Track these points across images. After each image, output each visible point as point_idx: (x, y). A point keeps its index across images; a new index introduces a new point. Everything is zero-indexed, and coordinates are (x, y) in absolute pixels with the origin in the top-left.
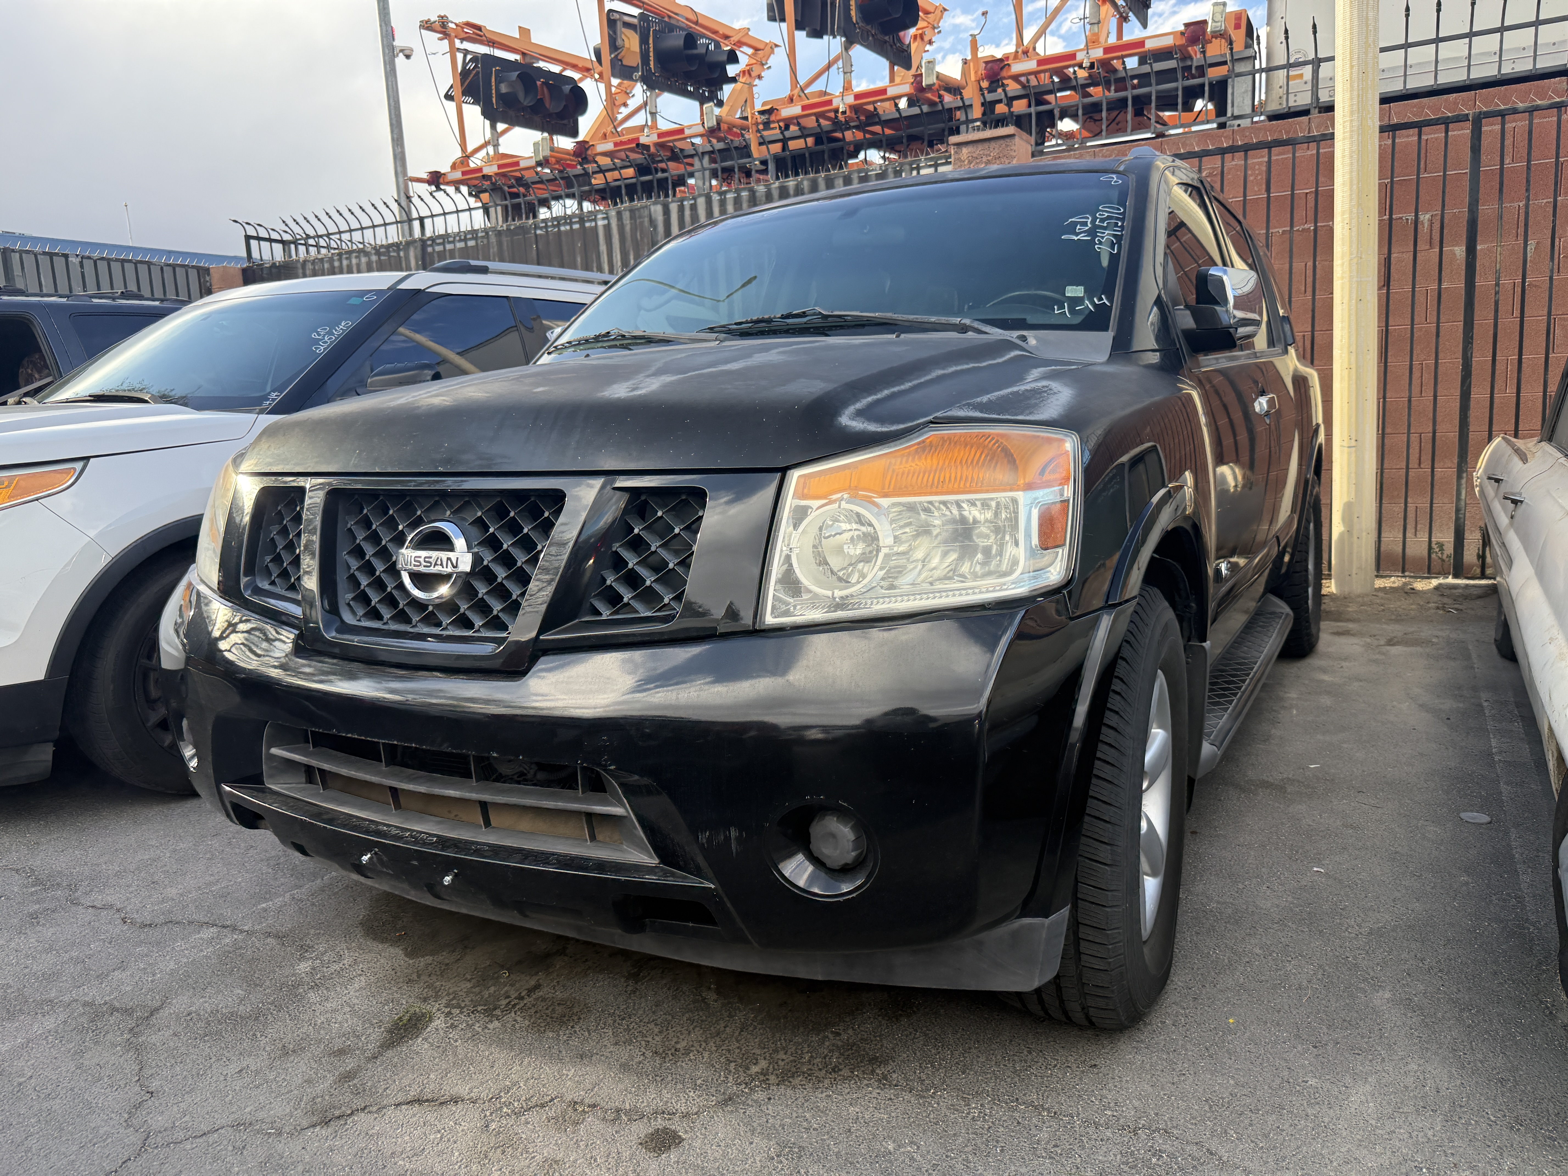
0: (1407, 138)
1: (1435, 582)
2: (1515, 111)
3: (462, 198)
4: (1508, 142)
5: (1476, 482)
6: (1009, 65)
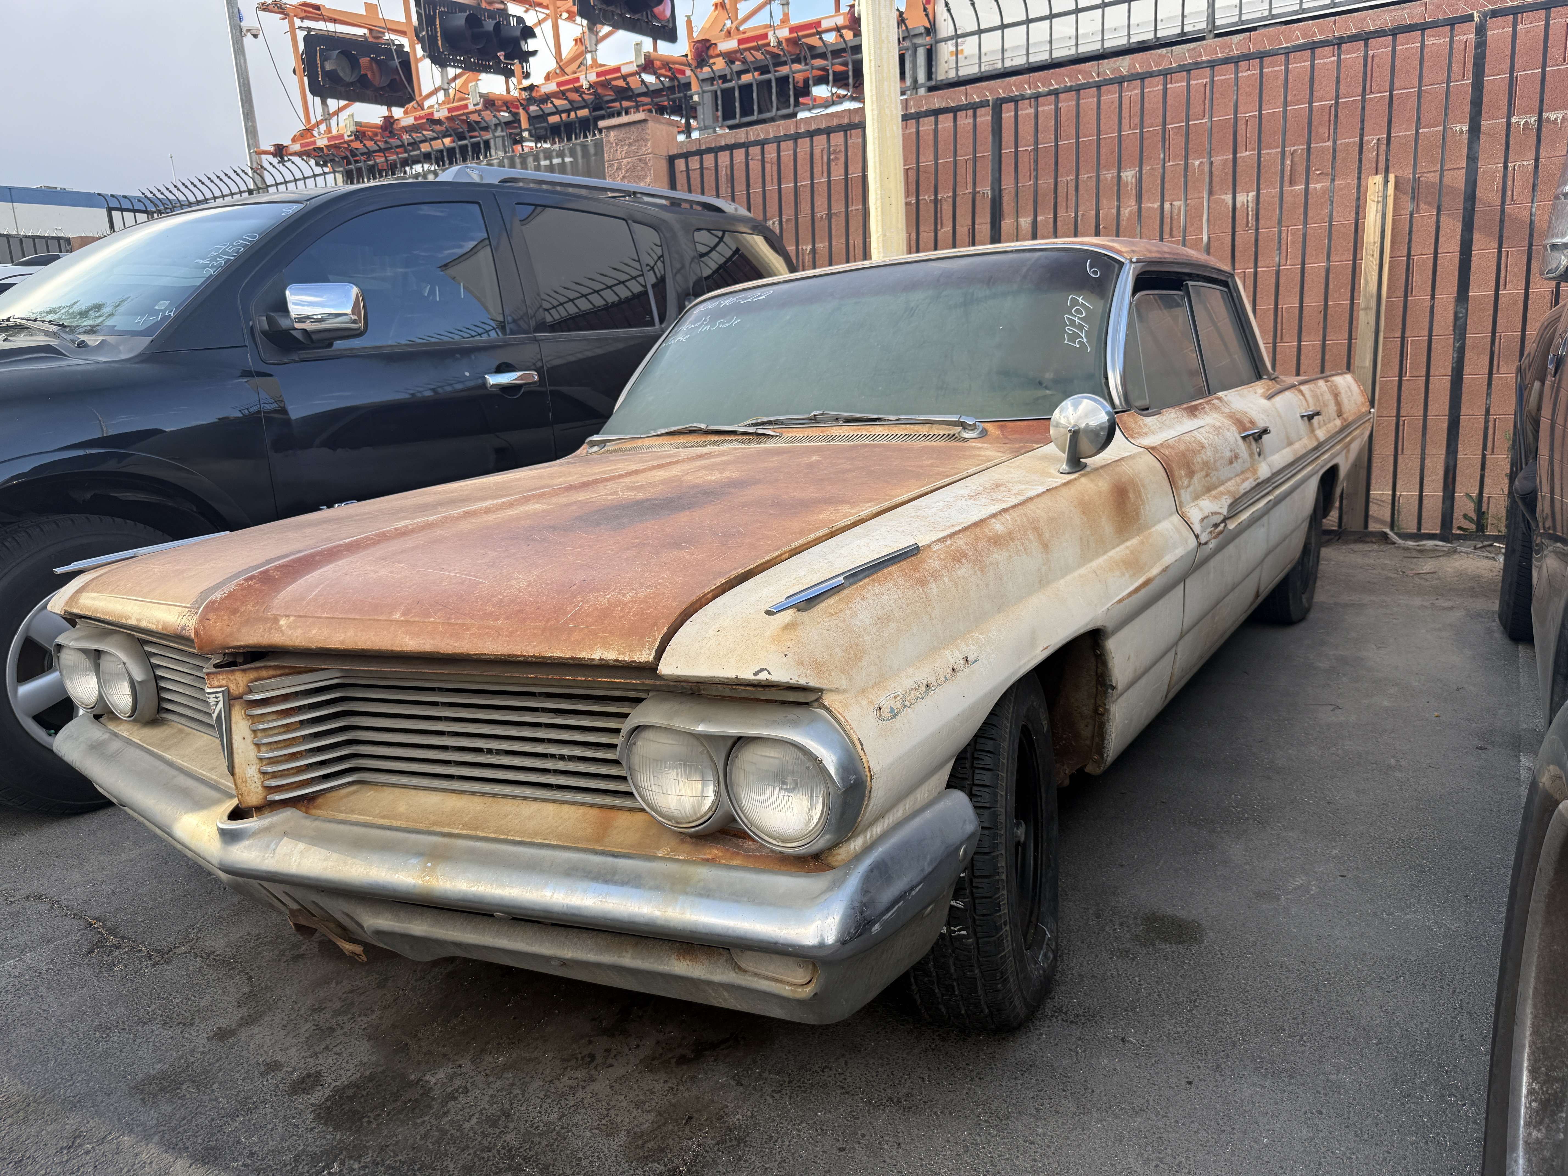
0: (927, 125)
2: (1023, 98)
3: (308, 167)
6: (715, 44)
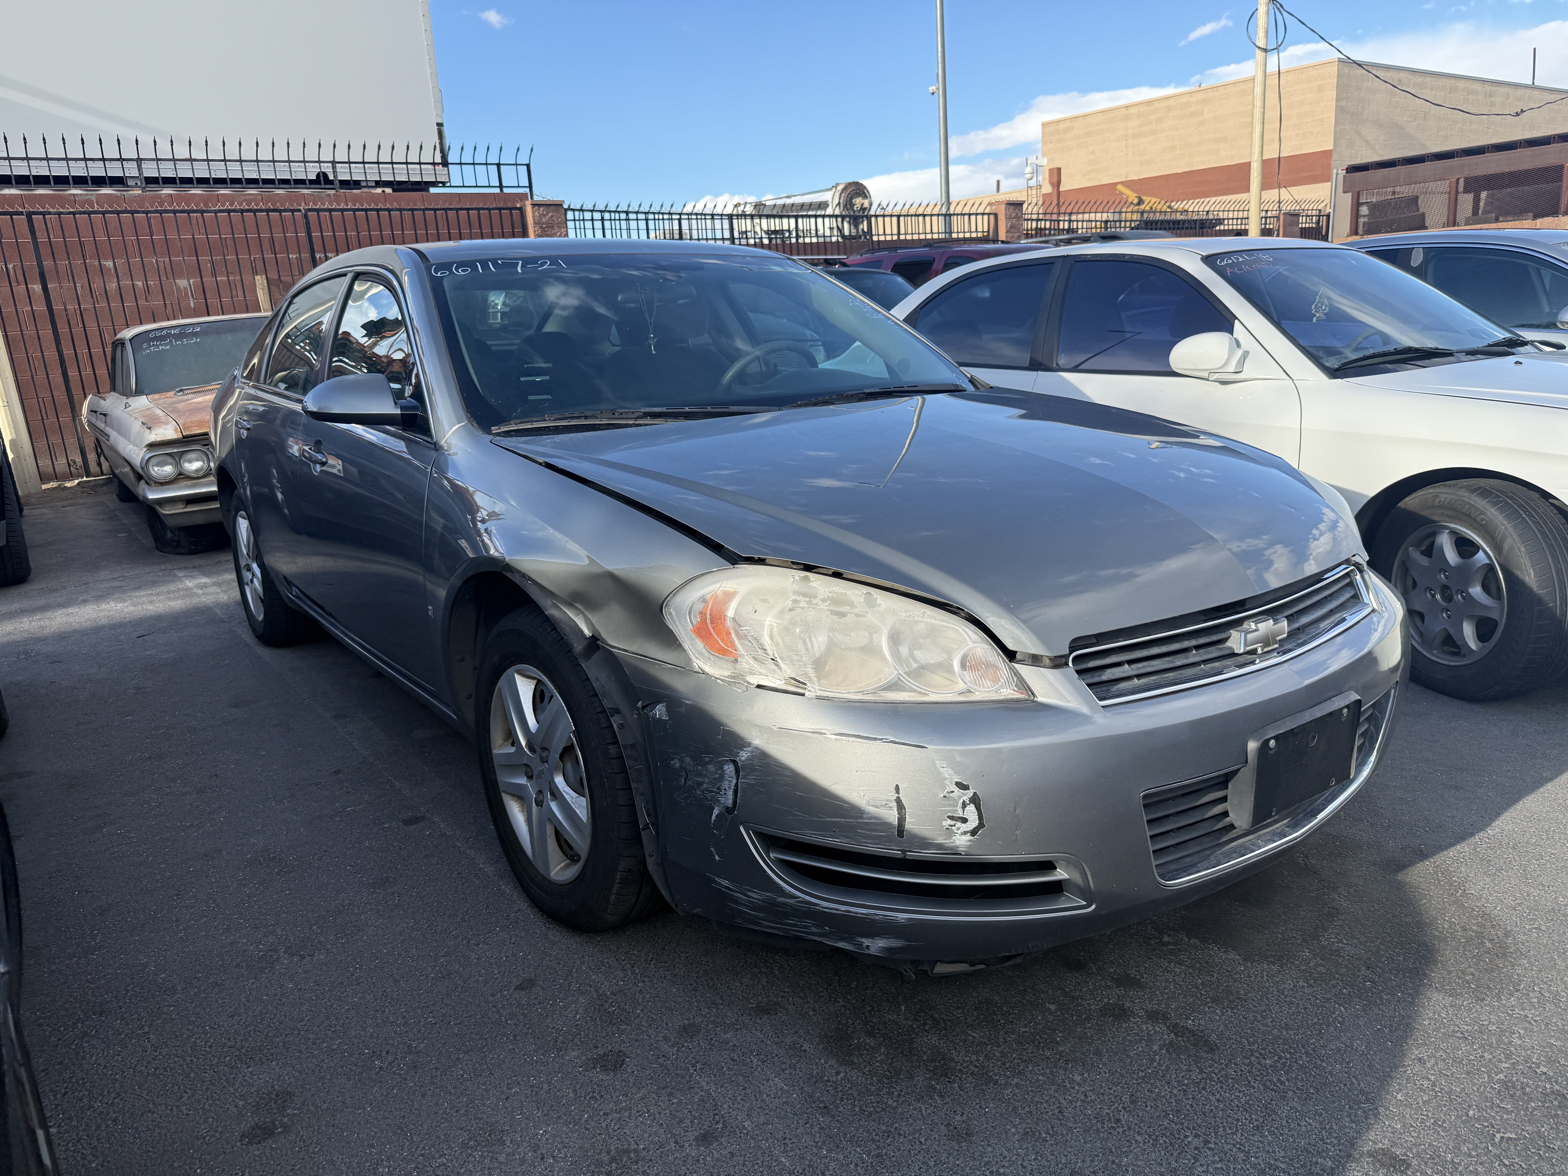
1: (76, 482)
4: (49, 226)
5: (84, 421)
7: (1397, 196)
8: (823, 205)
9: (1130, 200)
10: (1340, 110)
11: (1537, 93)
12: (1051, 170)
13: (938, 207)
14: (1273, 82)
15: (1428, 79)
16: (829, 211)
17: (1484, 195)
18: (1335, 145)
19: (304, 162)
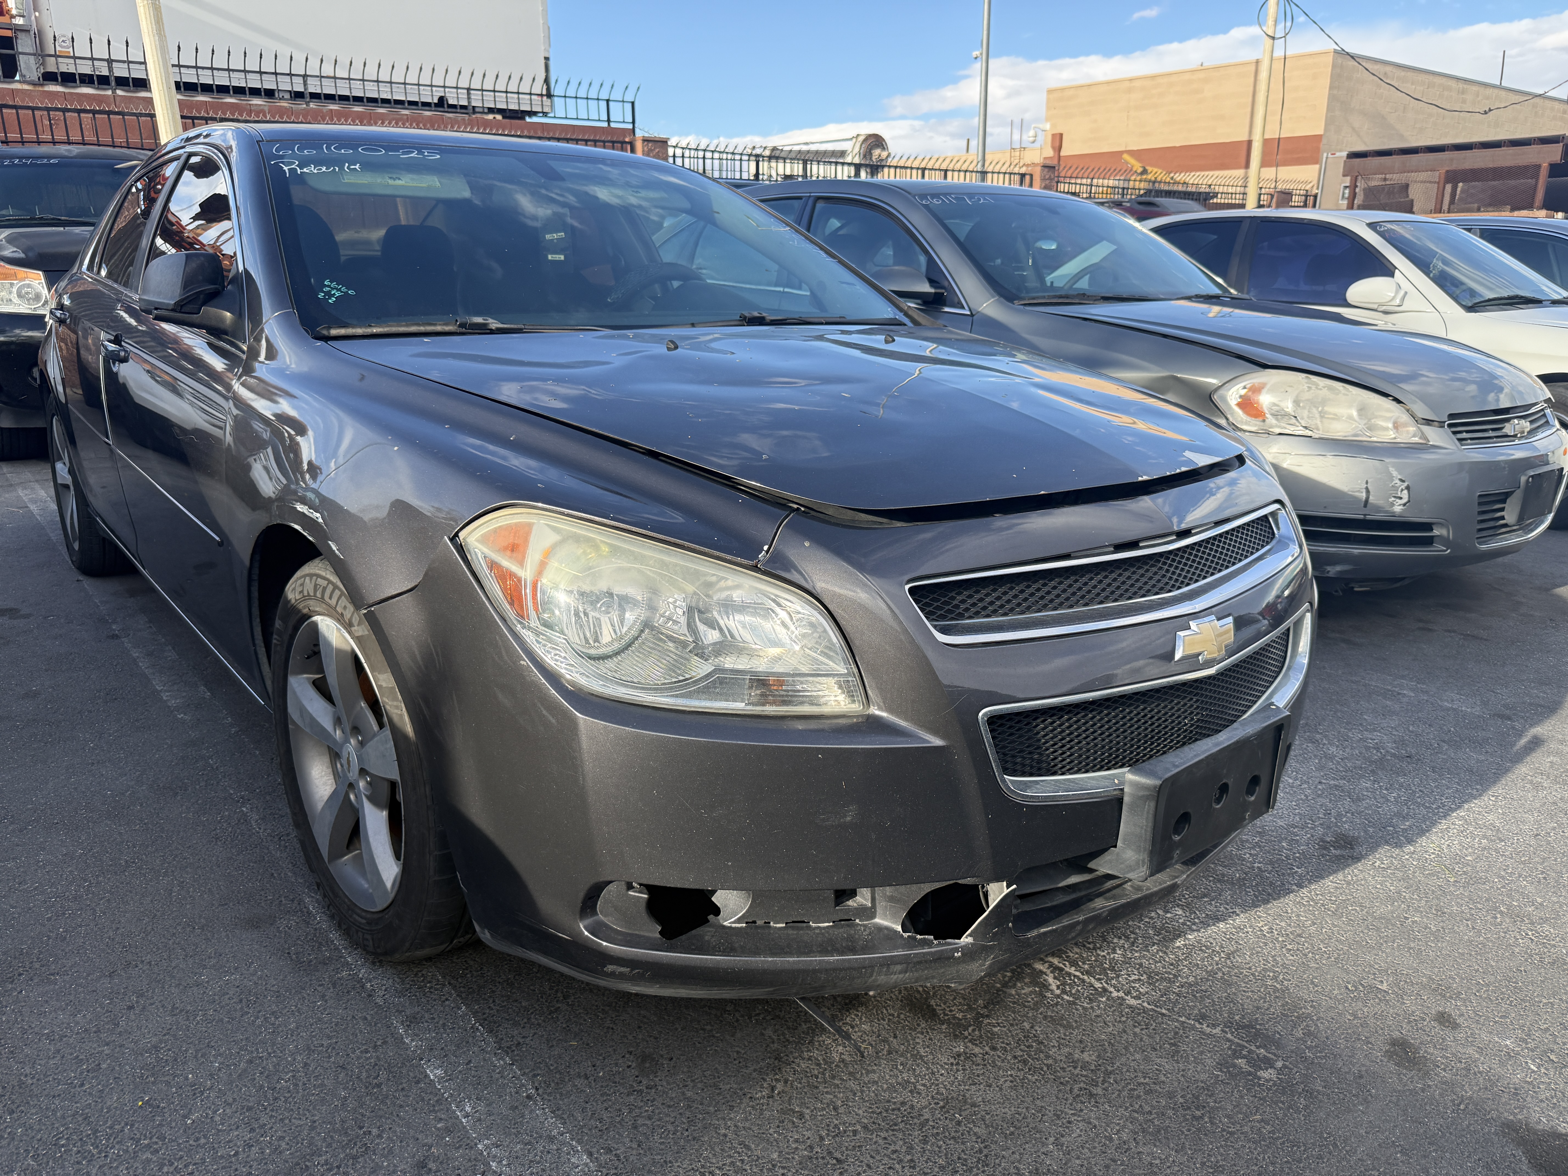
7: (1388, 183)
8: (843, 153)
9: (1134, 169)
10: (1332, 98)
11: (1503, 93)
12: (1053, 135)
13: (975, 163)
14: (1278, 66)
15: (1410, 74)
16: (849, 159)
17: (1460, 185)
18: (1325, 130)
19: (378, 81)
